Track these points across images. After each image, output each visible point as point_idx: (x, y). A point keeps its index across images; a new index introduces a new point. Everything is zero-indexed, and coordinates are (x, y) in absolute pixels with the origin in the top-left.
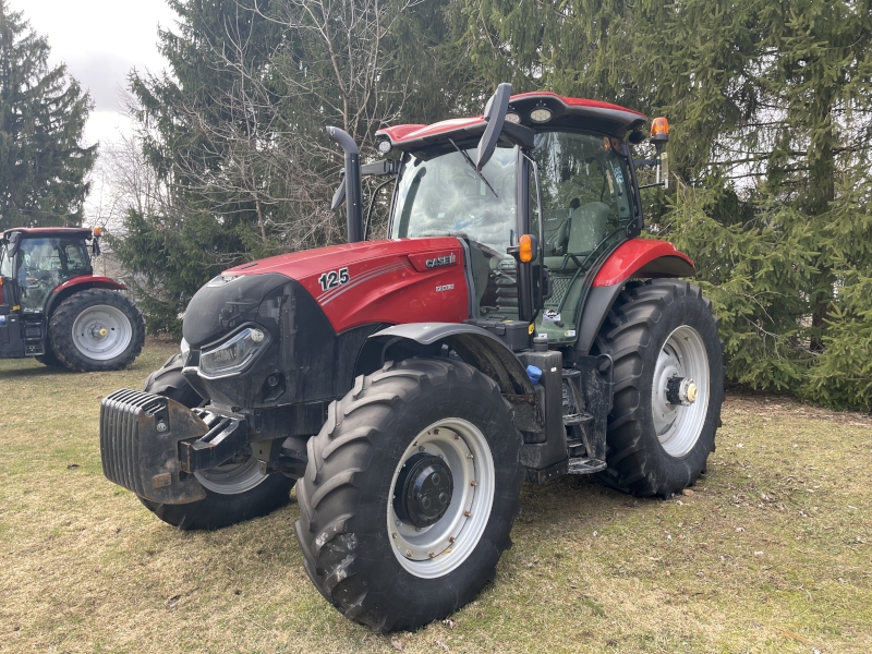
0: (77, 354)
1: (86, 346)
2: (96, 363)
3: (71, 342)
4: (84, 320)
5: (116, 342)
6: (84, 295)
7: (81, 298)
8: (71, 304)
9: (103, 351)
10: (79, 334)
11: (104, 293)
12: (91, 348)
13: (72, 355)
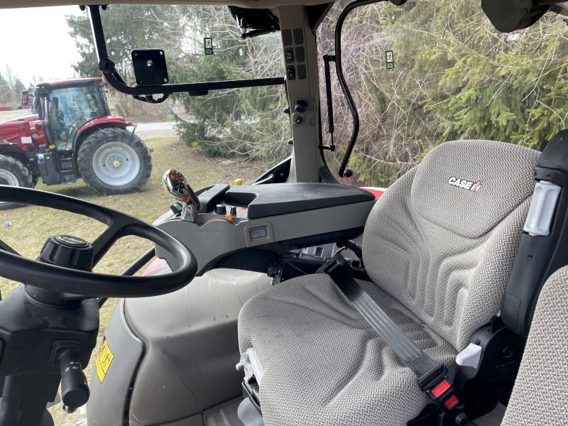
0: (99, 182)
1: (107, 174)
2: (114, 188)
3: (93, 173)
4: (103, 154)
5: (130, 170)
6: (98, 135)
7: (96, 137)
8: (89, 143)
9: (121, 178)
10: (100, 165)
11: (114, 132)
12: (111, 175)
13: (95, 183)
